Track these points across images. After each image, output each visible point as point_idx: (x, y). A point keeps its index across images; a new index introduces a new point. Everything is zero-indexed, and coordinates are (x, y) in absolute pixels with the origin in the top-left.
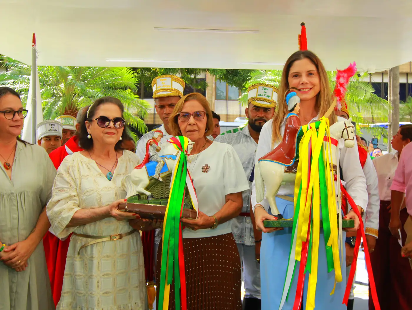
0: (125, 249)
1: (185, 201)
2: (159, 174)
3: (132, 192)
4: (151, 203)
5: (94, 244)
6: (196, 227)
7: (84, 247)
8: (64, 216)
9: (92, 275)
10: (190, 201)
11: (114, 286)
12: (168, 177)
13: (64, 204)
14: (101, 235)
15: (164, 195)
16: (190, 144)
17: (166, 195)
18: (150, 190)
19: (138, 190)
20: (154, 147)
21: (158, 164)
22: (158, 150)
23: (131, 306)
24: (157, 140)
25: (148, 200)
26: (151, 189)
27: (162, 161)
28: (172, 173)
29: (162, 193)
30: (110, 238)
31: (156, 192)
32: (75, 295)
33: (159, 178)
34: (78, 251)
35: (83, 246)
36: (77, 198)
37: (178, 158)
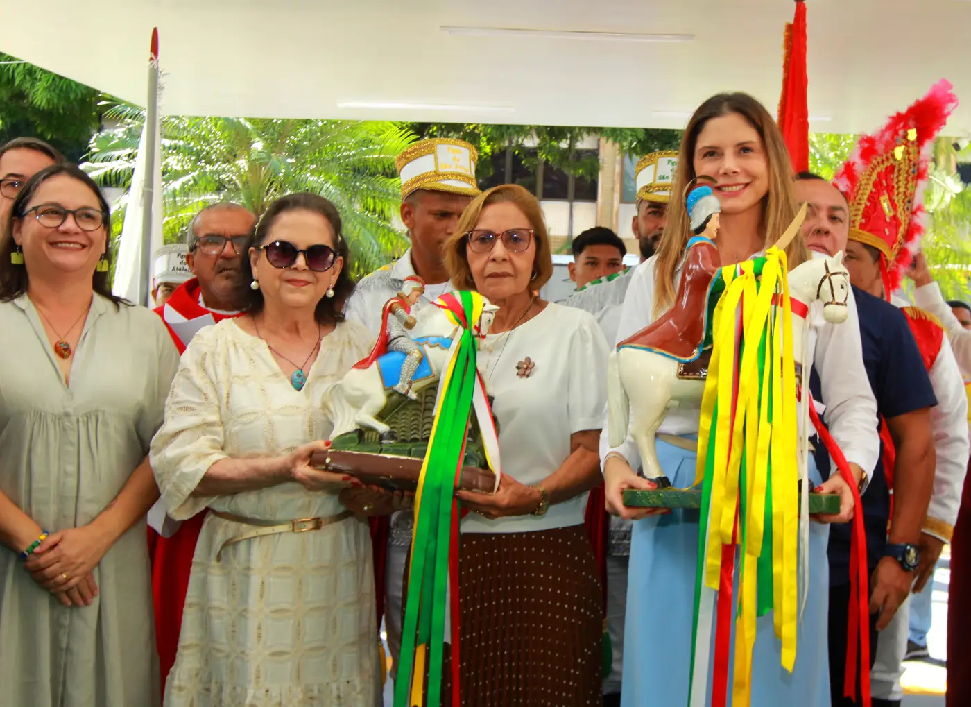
0: (327, 555)
1: (468, 448)
2: (410, 384)
3: (344, 424)
4: (387, 451)
5: (255, 537)
6: (494, 512)
7: (231, 544)
8: (186, 470)
9: (245, 610)
10: (481, 449)
11: (298, 639)
12: (432, 390)
13: (190, 443)
14: (272, 519)
15: (420, 433)
16: (486, 312)
17: (425, 433)
18: (387, 419)
19: (358, 420)
20: (400, 317)
21: (408, 358)
22: (409, 325)
23: (338, 689)
24: (407, 301)
25: (381, 444)
26: (389, 417)
27: (416, 351)
28: (439, 381)
29: (415, 426)
30: (291, 526)
31: (403, 425)
32: (208, 653)
33: (407, 392)
34: (218, 552)
35: (230, 539)
36: (219, 429)
37: (455, 344)
